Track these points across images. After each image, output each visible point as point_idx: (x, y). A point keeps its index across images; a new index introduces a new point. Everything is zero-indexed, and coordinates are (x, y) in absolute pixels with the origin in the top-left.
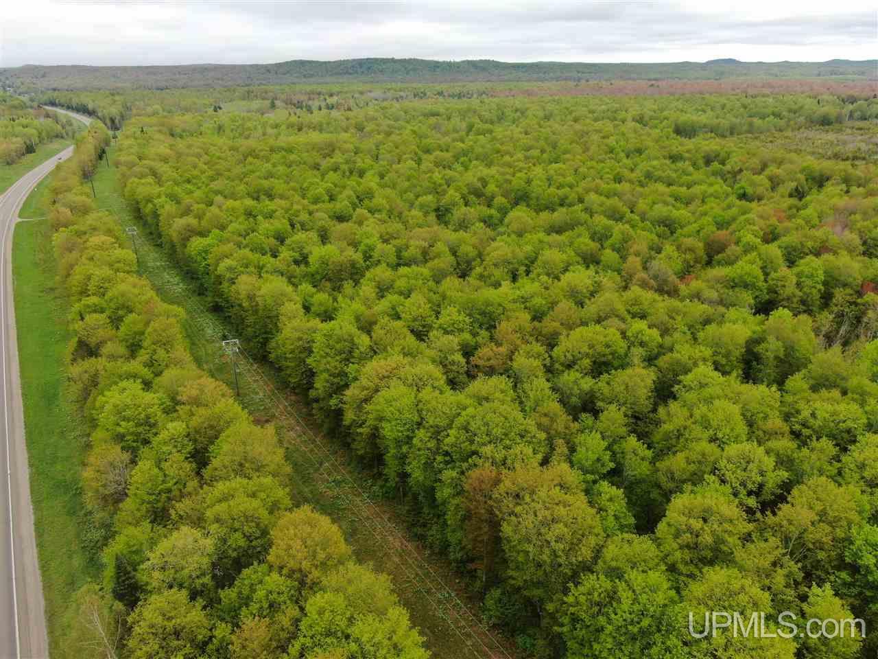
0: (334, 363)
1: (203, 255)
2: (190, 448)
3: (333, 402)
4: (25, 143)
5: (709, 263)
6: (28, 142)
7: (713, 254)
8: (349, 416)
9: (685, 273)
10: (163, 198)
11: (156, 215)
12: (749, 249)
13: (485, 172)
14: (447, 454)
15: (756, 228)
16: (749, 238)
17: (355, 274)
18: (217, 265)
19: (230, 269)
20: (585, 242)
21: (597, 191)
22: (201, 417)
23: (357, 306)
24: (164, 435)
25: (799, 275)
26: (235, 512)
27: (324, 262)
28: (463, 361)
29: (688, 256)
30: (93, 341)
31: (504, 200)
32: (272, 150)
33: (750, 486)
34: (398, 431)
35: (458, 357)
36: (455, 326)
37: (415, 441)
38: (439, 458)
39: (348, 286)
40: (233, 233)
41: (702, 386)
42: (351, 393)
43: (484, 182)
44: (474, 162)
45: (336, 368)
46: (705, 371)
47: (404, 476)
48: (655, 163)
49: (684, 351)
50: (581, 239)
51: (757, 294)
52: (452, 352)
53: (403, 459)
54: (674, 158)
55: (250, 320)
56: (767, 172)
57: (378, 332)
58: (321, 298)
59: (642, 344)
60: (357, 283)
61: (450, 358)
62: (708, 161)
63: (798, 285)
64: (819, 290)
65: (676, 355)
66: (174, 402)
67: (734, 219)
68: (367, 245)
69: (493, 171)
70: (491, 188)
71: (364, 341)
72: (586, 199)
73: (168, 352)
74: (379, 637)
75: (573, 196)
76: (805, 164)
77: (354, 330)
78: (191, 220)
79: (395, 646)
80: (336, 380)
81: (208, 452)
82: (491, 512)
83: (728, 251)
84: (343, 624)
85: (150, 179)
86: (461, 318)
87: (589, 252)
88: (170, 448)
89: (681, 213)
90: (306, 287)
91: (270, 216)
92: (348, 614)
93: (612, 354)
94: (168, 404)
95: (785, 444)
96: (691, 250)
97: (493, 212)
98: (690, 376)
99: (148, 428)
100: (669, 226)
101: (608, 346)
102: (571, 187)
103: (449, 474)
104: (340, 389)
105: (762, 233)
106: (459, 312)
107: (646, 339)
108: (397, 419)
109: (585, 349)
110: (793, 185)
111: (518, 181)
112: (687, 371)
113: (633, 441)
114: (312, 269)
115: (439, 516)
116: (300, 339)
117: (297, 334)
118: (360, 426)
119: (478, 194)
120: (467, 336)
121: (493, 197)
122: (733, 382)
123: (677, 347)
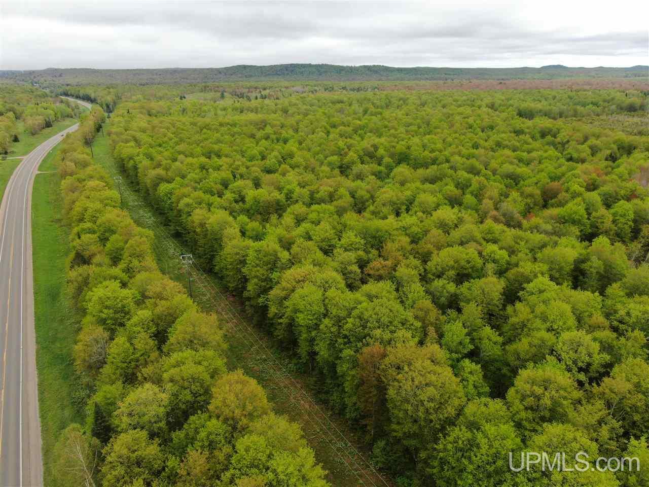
0: (261, 271)
1: (169, 195)
2: (154, 329)
3: (261, 300)
4: (45, 120)
5: (545, 206)
6: (47, 120)
7: (548, 199)
8: (273, 310)
9: (527, 212)
10: (141, 156)
11: (135, 168)
12: (575, 195)
13: (377, 140)
14: (345, 337)
15: (581, 180)
16: (576, 187)
17: (279, 209)
18: (178, 202)
19: (188, 205)
20: (451, 189)
21: (460, 154)
22: (162, 307)
23: (280, 231)
24: (135, 319)
25: (614, 215)
26: (185, 375)
27: (256, 201)
28: (359, 271)
29: (529, 201)
30: (86, 254)
31: (390, 160)
32: (221, 125)
33: (580, 364)
34: (309, 319)
35: (355, 268)
36: (353, 246)
37: (322, 327)
38: (340, 340)
39: (274, 218)
40: (191, 181)
41: (541, 292)
42: (275, 292)
43: (376, 147)
44: (368, 134)
45: (263, 275)
46: (543, 281)
47: (313, 354)
48: (503, 135)
49: (527, 267)
50: (448, 187)
51: (582, 228)
52: (350, 263)
53: (312, 341)
54: (518, 132)
55: (201, 242)
56: (589, 143)
57: (295, 249)
58: (254, 225)
59: (494, 261)
60: (280, 216)
61: (349, 268)
62: (543, 135)
63: (614, 222)
64: (630, 227)
65: (520, 270)
66: (144, 296)
67: (563, 175)
68: (288, 190)
69: (383, 140)
70: (381, 151)
71: (284, 255)
72: (452, 159)
73: (140, 262)
74: (291, 469)
75: (442, 158)
76: (617, 138)
77: (277, 247)
78: (160, 171)
79: (304, 477)
80: (263, 284)
81: (167, 332)
82: (379, 380)
83: (560, 197)
84: (264, 459)
85: (132, 144)
86: (358, 240)
87: (454, 196)
88: (139, 328)
89: (522, 170)
90: (243, 218)
91: (218, 168)
92: (268, 452)
93: (472, 268)
94: (139, 298)
95: (607, 335)
96: (531, 196)
97: (382, 168)
98: (531, 285)
99: (123, 315)
100: (514, 180)
101: (468, 262)
102: (440, 151)
103: (347, 352)
104: (265, 291)
105: (585, 184)
106: (356, 236)
107: (497, 257)
108: (308, 311)
109: (452, 263)
110: (609, 152)
111: (400, 147)
112: (529, 281)
113: (488, 330)
114: (247, 206)
115: (339, 386)
116: (237, 254)
117: (236, 250)
118: (281, 318)
119: (371, 156)
120: (361, 253)
121: (382, 158)
122: (566, 289)
123: (521, 263)
